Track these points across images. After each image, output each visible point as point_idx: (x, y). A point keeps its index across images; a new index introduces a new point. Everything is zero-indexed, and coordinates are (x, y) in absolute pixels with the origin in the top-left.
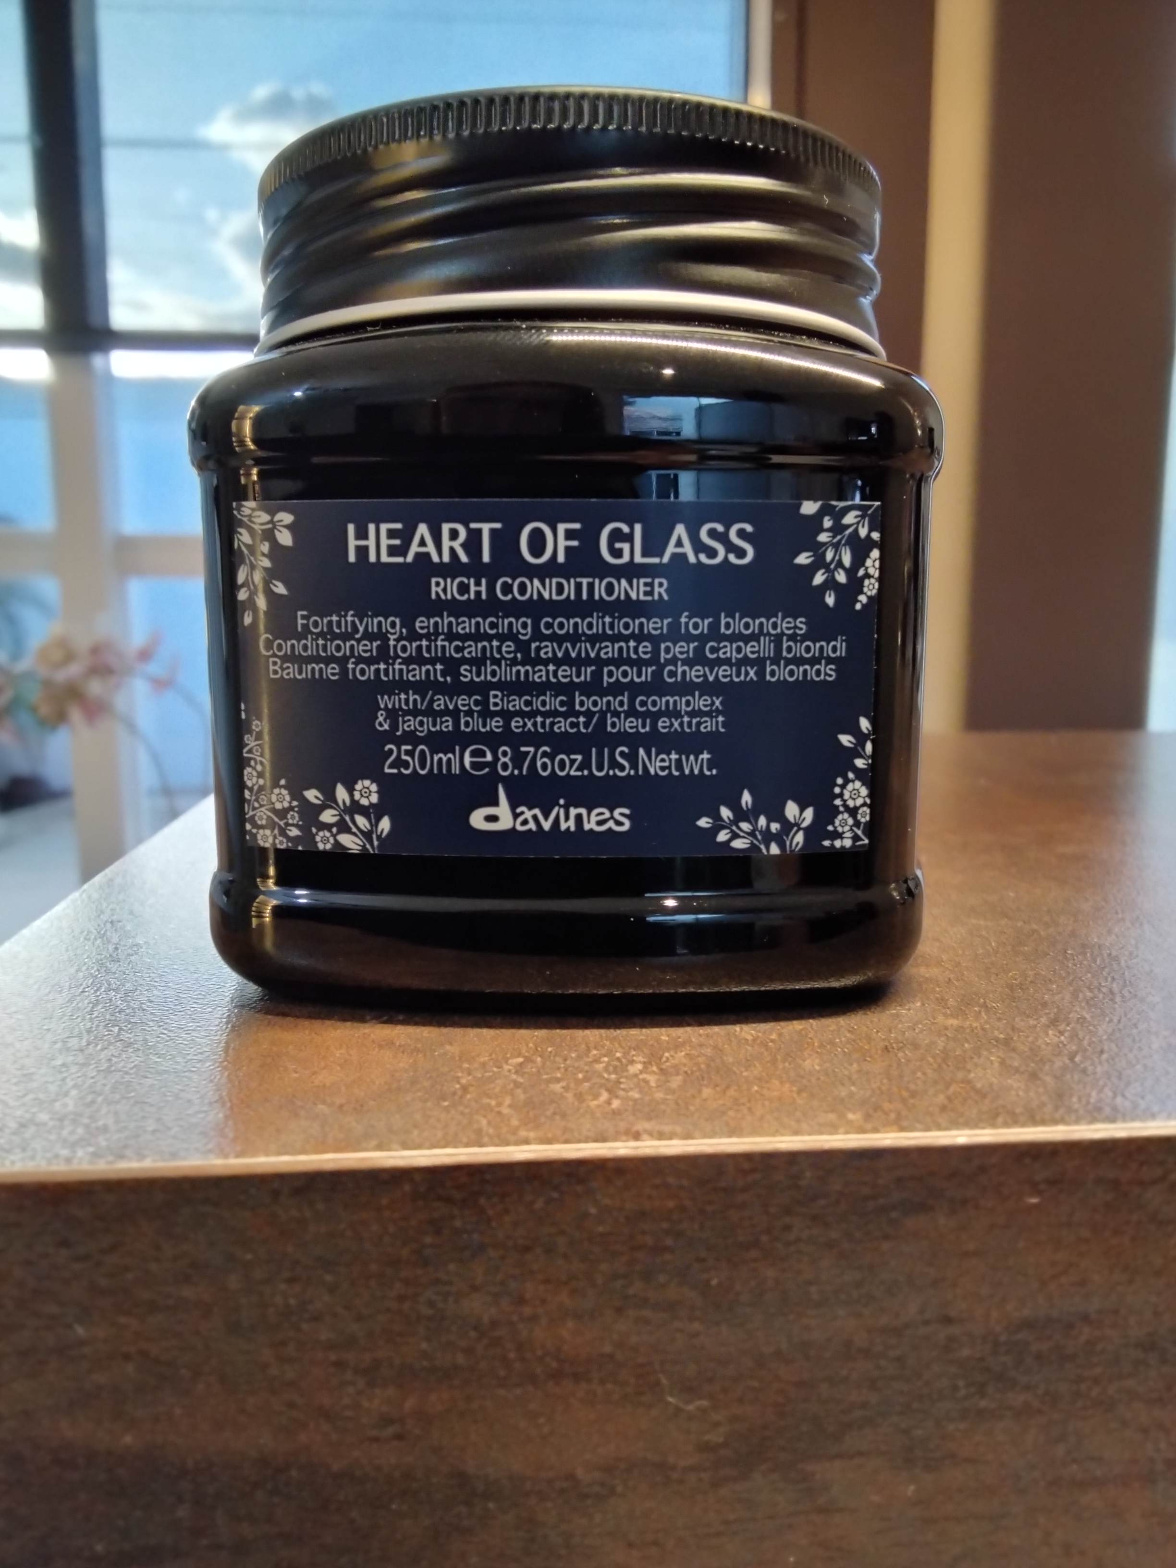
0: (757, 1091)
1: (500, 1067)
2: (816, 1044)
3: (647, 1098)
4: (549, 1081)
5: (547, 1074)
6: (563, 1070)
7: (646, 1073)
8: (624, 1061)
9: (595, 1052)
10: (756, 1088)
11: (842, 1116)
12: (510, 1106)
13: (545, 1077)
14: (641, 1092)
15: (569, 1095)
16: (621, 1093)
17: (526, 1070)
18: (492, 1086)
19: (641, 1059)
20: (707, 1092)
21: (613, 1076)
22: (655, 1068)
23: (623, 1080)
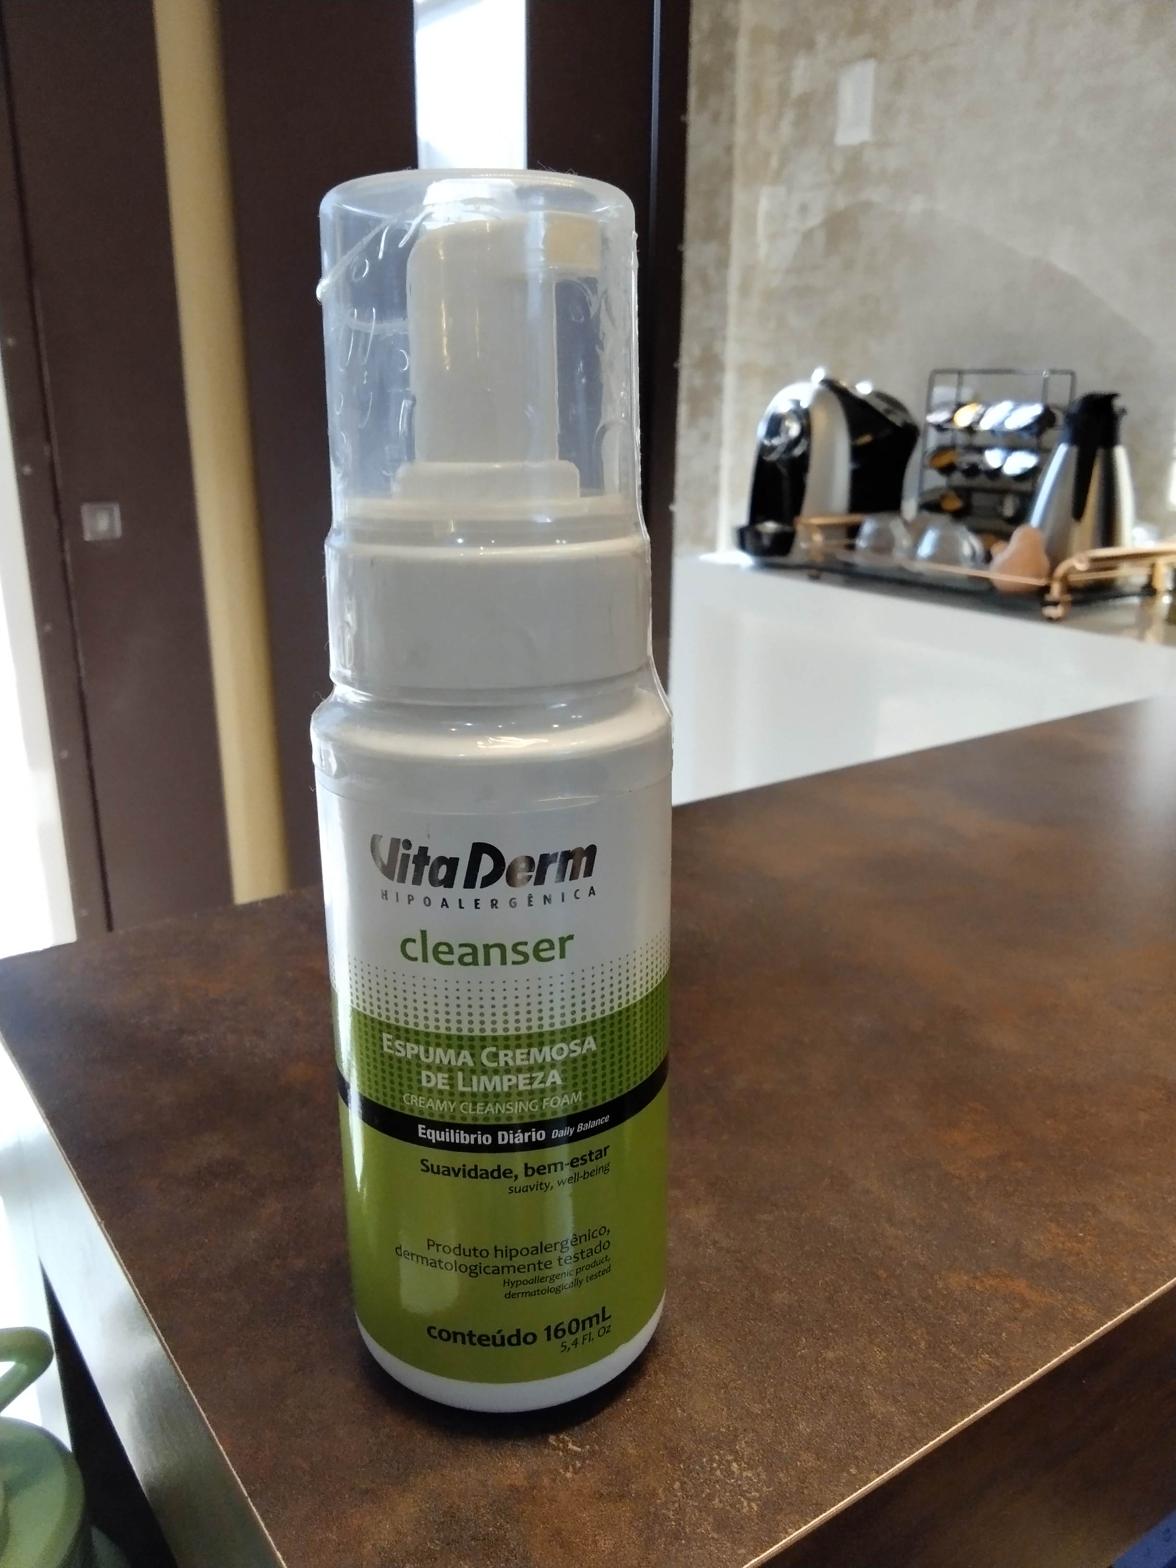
0: (800, 1465)
1: (676, 1496)
2: (792, 1406)
3: (764, 1495)
4: (710, 1500)
5: (703, 1492)
6: (705, 1484)
7: (745, 1471)
8: (724, 1462)
9: (705, 1460)
10: (799, 1463)
11: (849, 1473)
12: (714, 1530)
13: (704, 1496)
14: (757, 1490)
15: (728, 1508)
16: (748, 1495)
17: (690, 1493)
18: (688, 1515)
19: (730, 1458)
20: (781, 1475)
21: (732, 1481)
22: (743, 1465)
23: (739, 1482)
